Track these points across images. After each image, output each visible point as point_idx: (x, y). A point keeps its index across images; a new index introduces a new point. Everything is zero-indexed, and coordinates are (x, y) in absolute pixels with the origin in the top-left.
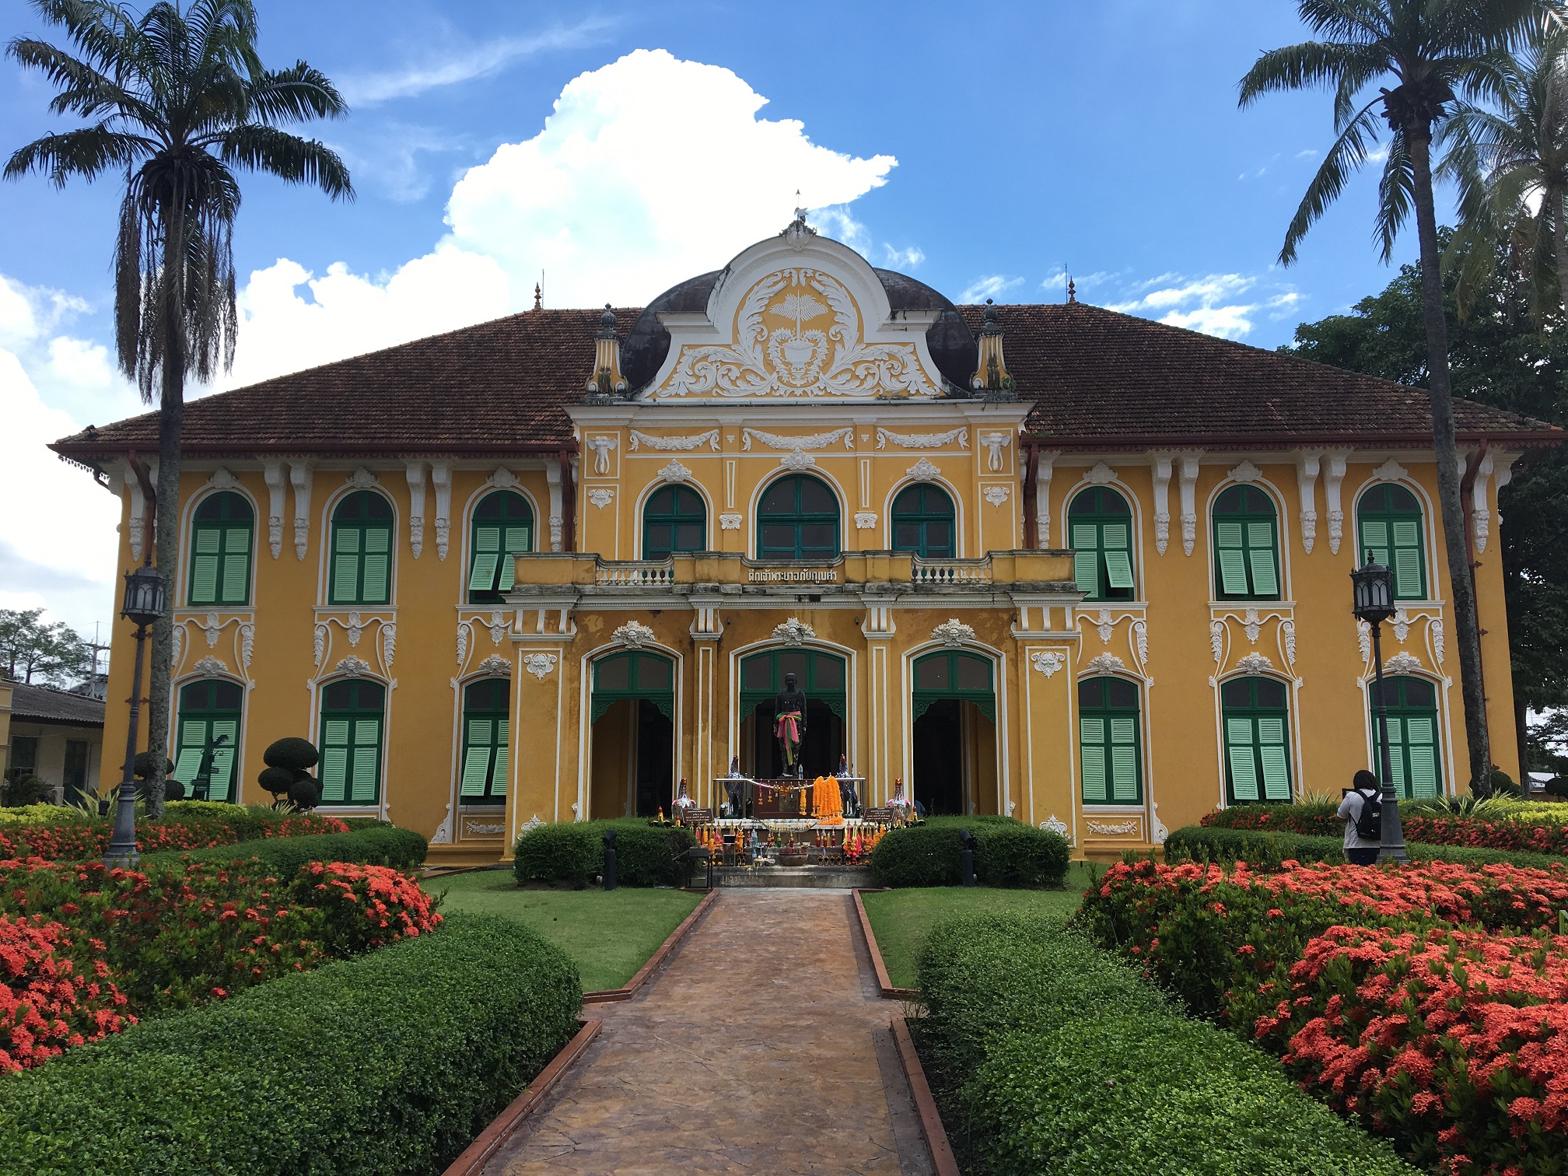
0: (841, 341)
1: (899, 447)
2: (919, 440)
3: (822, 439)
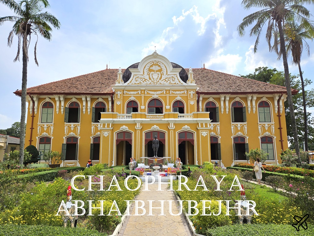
0: (163, 74)
1: (174, 94)
2: (178, 92)
3: (160, 92)
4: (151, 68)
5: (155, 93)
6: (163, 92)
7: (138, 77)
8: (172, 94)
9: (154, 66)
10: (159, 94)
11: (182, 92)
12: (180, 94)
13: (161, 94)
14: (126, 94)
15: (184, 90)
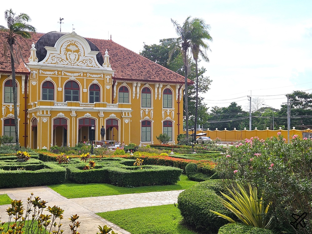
0: (81, 55)
1: (91, 77)
2: (95, 76)
3: (77, 74)
4: (68, 48)
5: (72, 75)
6: (81, 74)
9: (71, 46)
11: (99, 76)
12: (97, 78)
13: (78, 76)
14: (42, 74)
15: (100, 74)
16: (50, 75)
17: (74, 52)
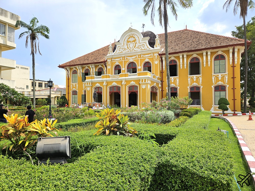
0: (137, 43)
2: (146, 56)
4: (129, 40)
5: (131, 58)
6: (137, 57)
7: (120, 48)
8: (143, 57)
9: (130, 38)
10: (134, 59)
11: (150, 55)
12: (148, 57)
13: (135, 58)
14: (114, 61)
15: (151, 54)
16: (118, 60)
17: (132, 42)
